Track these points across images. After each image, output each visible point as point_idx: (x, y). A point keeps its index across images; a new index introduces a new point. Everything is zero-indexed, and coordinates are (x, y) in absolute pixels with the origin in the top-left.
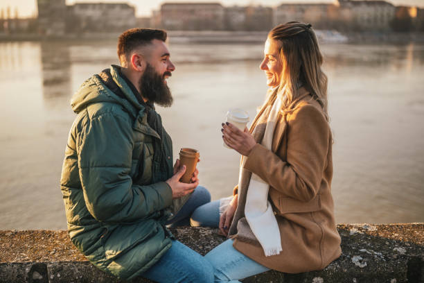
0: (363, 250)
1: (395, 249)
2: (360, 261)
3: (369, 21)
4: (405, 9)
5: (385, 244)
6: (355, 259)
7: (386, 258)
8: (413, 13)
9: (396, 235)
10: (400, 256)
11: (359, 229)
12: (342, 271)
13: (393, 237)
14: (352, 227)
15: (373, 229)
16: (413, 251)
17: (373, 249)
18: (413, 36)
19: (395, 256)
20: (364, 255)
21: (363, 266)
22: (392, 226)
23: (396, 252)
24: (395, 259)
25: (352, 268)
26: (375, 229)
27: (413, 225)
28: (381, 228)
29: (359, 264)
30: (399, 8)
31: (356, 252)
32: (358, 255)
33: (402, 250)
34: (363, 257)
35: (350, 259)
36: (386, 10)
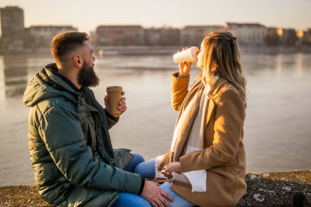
0: (261, 190)
1: (283, 188)
2: (260, 197)
3: (249, 38)
4: (274, 30)
5: (276, 185)
6: (256, 196)
7: (277, 194)
8: (280, 32)
9: (283, 179)
10: (287, 193)
11: (257, 175)
12: (247, 205)
13: (281, 180)
14: (251, 174)
15: (266, 175)
16: (296, 189)
17: (267, 188)
18: (281, 48)
19: (284, 193)
20: (262, 193)
21: (261, 201)
22: (279, 173)
23: (284, 190)
24: (284, 195)
25: (254, 203)
26: (268, 175)
27: (295, 172)
28: (272, 174)
29: (258, 199)
30: (270, 29)
31: (256, 191)
32: (257, 193)
33: (288, 189)
34: (261, 195)
35: (252, 196)
36: (261, 30)
